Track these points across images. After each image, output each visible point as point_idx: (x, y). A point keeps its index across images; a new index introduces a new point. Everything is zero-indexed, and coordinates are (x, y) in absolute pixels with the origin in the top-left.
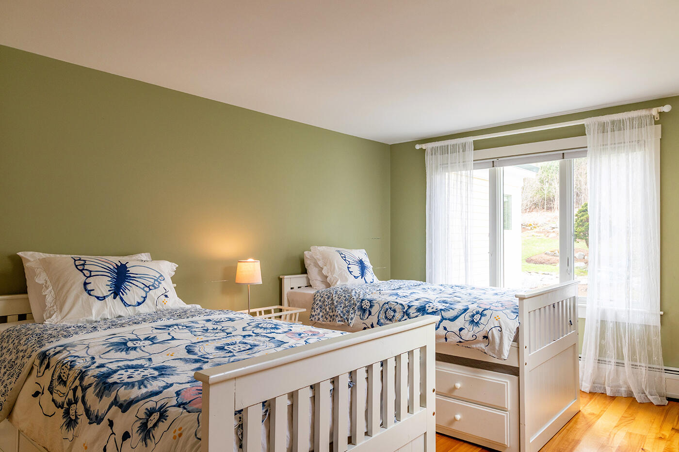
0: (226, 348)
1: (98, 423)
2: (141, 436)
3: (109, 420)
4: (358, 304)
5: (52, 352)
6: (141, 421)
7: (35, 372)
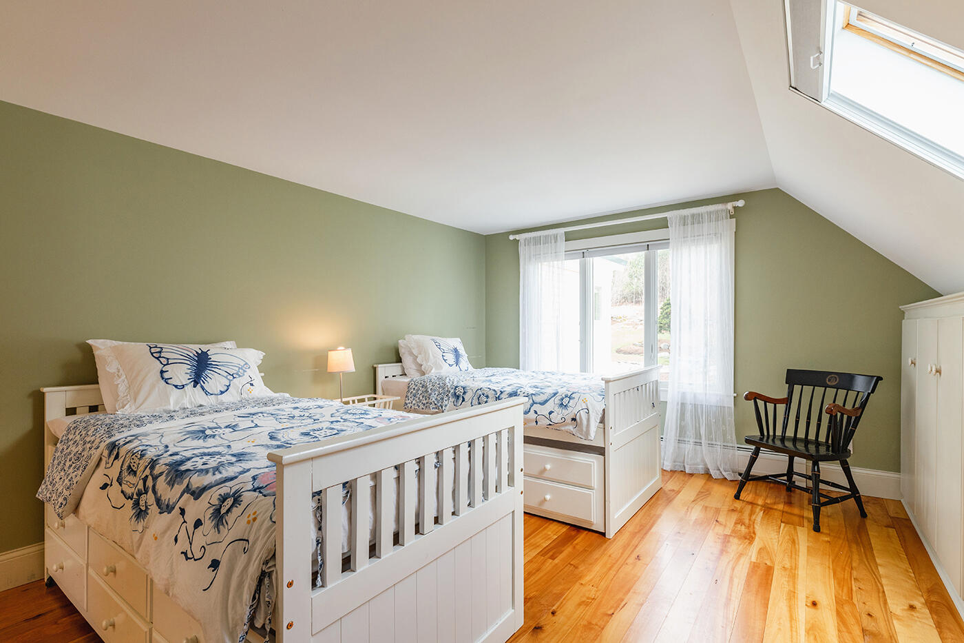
0: (311, 433)
1: (169, 513)
2: (213, 523)
3: (180, 508)
4: (452, 391)
5: (122, 442)
6: (214, 507)
7: (103, 464)
